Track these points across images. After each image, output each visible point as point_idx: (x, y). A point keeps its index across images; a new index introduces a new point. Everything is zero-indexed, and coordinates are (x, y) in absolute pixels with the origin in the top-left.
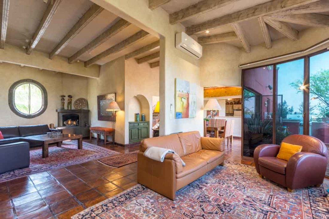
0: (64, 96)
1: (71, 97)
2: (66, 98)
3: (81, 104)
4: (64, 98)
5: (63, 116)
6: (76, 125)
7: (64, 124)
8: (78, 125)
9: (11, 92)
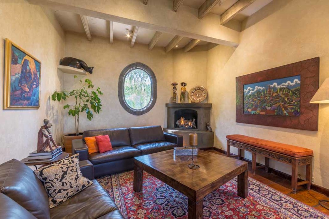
0: (176, 84)
1: (185, 85)
2: (179, 87)
3: (197, 95)
4: (176, 86)
5: (175, 112)
6: (193, 126)
7: (177, 125)
8: (196, 127)
9: (121, 80)
